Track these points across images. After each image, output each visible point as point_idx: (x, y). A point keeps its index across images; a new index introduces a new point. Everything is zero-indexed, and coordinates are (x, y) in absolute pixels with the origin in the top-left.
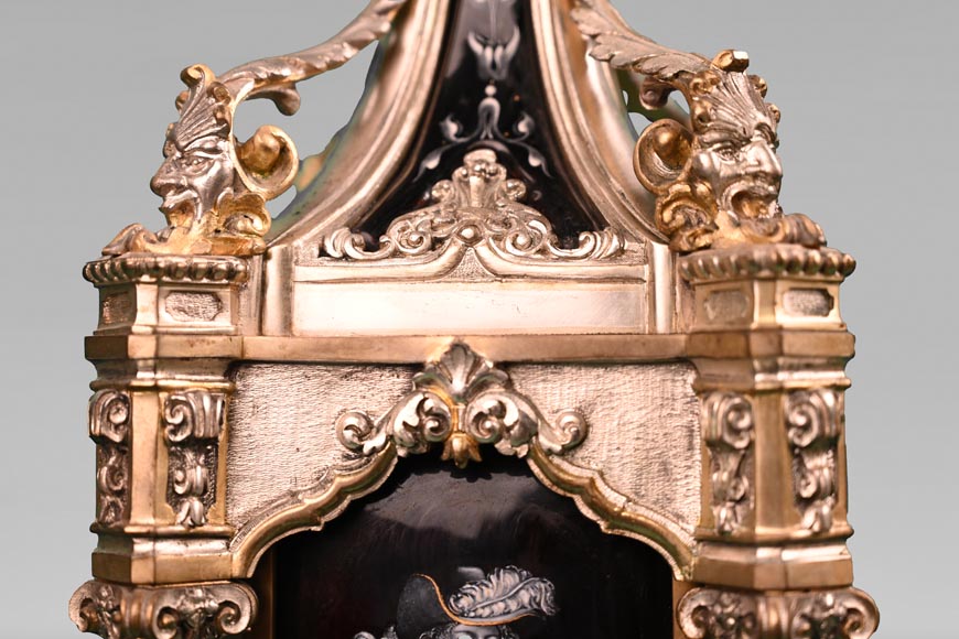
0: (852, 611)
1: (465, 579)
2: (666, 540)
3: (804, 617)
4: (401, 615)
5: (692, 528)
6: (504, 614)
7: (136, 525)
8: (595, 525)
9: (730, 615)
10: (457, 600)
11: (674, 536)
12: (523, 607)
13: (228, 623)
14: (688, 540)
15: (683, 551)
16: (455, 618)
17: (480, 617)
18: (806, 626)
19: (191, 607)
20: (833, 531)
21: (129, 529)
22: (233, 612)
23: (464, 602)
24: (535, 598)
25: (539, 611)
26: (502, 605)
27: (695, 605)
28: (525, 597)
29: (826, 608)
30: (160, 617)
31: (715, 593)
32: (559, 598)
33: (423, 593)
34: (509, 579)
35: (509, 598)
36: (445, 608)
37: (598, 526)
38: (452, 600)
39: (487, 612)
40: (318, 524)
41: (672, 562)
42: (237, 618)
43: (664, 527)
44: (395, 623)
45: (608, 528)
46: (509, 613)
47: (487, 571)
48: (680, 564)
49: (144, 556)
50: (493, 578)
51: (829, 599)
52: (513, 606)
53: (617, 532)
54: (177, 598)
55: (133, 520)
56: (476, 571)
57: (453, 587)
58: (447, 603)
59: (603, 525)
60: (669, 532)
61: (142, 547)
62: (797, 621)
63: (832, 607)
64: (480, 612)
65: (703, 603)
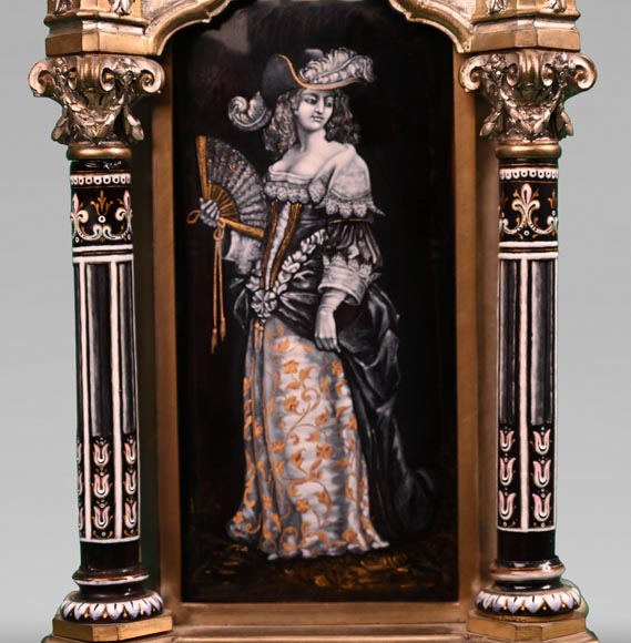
0: (579, 67)
1: (310, 58)
2: (451, 24)
3: (548, 65)
4: (265, 83)
5: (470, 16)
6: (338, 81)
7: (84, 11)
8: (403, 16)
9: (498, 69)
10: (305, 72)
11: (457, 22)
12: (351, 76)
13: (146, 84)
14: (468, 25)
15: (464, 32)
16: (305, 85)
17: (321, 83)
18: (550, 71)
19: (123, 70)
20: (567, 13)
21: (79, 14)
22: (150, 77)
23: (310, 74)
24: (359, 70)
25: (362, 79)
26: (336, 75)
27: (472, 67)
28: (352, 69)
29: (562, 62)
30: (104, 75)
31: (487, 57)
32: (376, 70)
33: (280, 68)
34: (341, 57)
35: (343, 70)
36: (296, 78)
37: (404, 16)
38: (301, 73)
39: (326, 80)
40: (207, 18)
41: (455, 40)
42: (152, 82)
43: (450, 15)
44: (260, 89)
45: (412, 17)
46: (341, 80)
47: (326, 52)
48: (461, 41)
49: (91, 32)
50: (330, 56)
51: (565, 56)
52: (344, 75)
53: (417, 20)
54: (113, 63)
55: (81, 8)
56: (317, 52)
57: (301, 63)
58: (297, 74)
59: (408, 16)
60: (454, 19)
61: (87, 26)
62: (544, 69)
63: (567, 62)
64: (321, 80)
65: (478, 65)
